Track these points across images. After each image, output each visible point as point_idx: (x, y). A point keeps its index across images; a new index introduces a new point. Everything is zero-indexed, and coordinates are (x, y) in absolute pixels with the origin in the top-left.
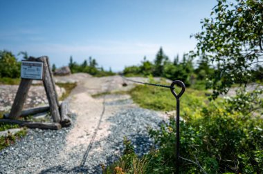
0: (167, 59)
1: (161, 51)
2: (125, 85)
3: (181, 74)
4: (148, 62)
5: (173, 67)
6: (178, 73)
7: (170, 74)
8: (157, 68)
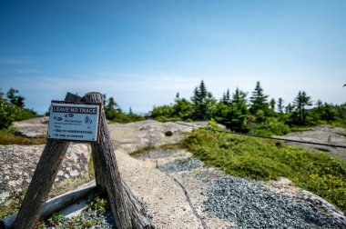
0: (210, 96)
1: (202, 86)
2: (168, 134)
3: (236, 116)
4: (184, 100)
5: (224, 106)
6: (231, 115)
7: (221, 116)
8: (198, 108)
